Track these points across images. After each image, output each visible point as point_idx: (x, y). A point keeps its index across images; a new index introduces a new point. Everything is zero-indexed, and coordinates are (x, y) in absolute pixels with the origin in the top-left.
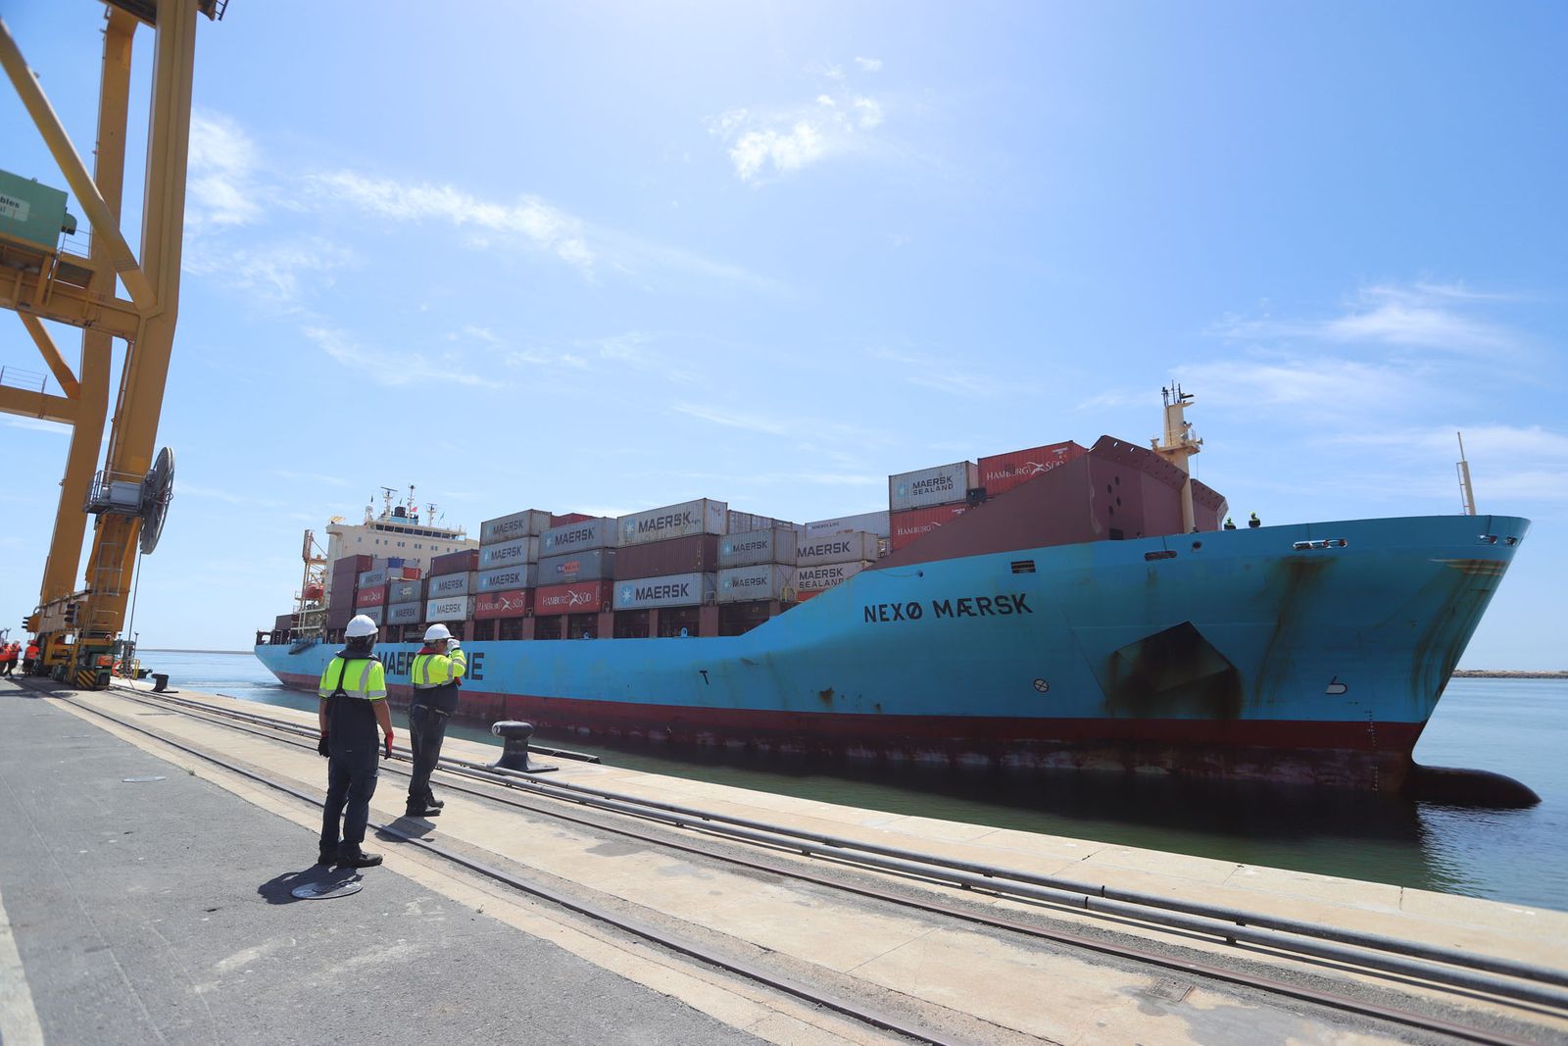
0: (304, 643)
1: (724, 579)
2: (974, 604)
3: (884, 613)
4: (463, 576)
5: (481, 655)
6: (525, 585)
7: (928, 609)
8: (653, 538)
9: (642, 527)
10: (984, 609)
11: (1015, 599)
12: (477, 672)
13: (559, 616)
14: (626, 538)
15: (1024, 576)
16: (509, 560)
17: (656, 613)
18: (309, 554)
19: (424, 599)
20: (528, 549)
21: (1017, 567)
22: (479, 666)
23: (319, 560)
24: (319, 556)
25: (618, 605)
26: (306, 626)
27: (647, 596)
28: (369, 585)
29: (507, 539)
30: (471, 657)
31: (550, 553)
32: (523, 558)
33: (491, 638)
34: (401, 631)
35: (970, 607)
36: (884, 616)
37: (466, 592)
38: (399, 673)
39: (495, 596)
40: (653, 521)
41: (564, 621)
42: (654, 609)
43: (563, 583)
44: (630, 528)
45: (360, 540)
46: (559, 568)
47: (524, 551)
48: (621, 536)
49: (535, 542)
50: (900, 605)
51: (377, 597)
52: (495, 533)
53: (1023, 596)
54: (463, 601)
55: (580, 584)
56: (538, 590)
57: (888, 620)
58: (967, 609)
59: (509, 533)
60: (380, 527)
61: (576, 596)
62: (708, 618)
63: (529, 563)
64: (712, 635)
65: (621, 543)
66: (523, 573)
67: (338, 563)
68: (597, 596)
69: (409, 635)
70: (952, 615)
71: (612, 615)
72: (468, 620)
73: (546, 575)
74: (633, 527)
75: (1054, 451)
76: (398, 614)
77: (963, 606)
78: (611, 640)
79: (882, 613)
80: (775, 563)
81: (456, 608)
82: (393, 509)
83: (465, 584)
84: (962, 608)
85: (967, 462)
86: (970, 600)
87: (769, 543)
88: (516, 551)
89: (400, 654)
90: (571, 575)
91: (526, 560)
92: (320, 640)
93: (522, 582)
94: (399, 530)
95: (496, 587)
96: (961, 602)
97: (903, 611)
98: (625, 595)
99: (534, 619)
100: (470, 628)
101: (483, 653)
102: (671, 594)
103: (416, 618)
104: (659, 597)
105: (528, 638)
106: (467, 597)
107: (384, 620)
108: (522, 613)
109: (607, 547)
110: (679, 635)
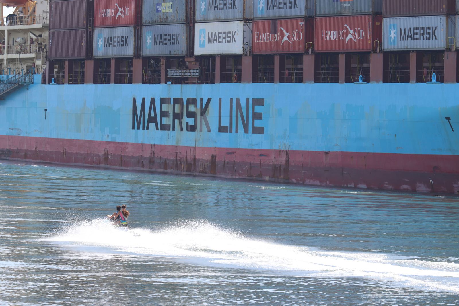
0: (10, 83)
5: (261, 102)
6: (303, 13)
12: (258, 123)
17: (415, 55)
19: (190, 21)
22: (258, 116)
25: (386, 45)
27: (409, 36)
30: (251, 102)
33: (271, 80)
34: (163, 67)
37: (241, 16)
38: (164, 128)
39: (273, 24)
41: (342, 61)
42: (413, 51)
43: (340, 15)
54: (236, 28)
55: (354, 18)
56: (317, 20)
62: (450, 63)
64: (452, 82)
69: (176, 72)
71: (382, 57)
72: (245, 54)
73: (324, 3)
76: (157, 40)
78: (381, 85)
81: (229, 37)
83: (239, 4)
89: (163, 101)
90: (346, 5)
92: (38, 78)
93: (302, 8)
95: (275, 12)
98: (392, 34)
99: (314, 57)
100: (247, 64)
101: (263, 100)
102: (425, 36)
103: (179, 49)
104: (417, 39)
105: (309, 80)
106: (242, 23)
107: (138, 47)
108: (300, 49)
110: (431, 81)
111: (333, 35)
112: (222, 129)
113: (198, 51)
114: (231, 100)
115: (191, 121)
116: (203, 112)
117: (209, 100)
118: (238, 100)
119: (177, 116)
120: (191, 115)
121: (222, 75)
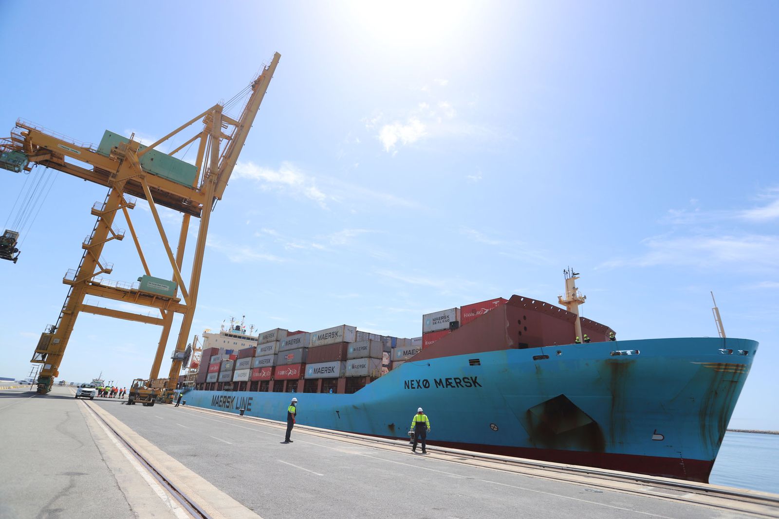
0: (187, 389)
1: (349, 363)
2: (452, 381)
3: (413, 385)
4: (249, 359)
6: (272, 365)
7: (432, 383)
8: (323, 344)
9: (319, 338)
10: (458, 384)
11: (472, 379)
13: (284, 380)
14: (312, 343)
15: (476, 367)
16: (267, 352)
17: (321, 380)
18: (195, 347)
19: (234, 370)
20: (275, 347)
21: (473, 362)
22: (250, 404)
23: (199, 350)
24: (200, 348)
26: (189, 380)
27: (318, 372)
28: (214, 362)
29: (268, 342)
31: (283, 349)
32: (272, 351)
33: (257, 391)
34: (223, 385)
35: (452, 383)
36: (413, 386)
37: (249, 367)
39: (260, 369)
41: (285, 383)
42: (320, 379)
43: (287, 364)
44: (314, 338)
45: (216, 340)
46: (286, 357)
47: (273, 348)
48: (311, 342)
49: (278, 343)
50: (420, 380)
51: (216, 368)
52: (263, 339)
53: (476, 377)
54: (248, 371)
55: (293, 365)
56: (277, 367)
57: (414, 388)
58: (450, 384)
59: (268, 339)
60: (226, 335)
61: (291, 371)
62: (342, 384)
63: (275, 354)
64: (342, 393)
65: (310, 346)
66: (272, 358)
67: (204, 350)
68: (299, 371)
69: (226, 387)
70: (444, 387)
71: (304, 381)
72: (249, 381)
73: (281, 361)
74: (316, 338)
75: (493, 303)
76: (224, 377)
77: (448, 382)
78: (302, 393)
79: (412, 384)
80: (370, 357)
82: (235, 327)
83: (250, 363)
84: (448, 383)
85: (456, 308)
86: (451, 379)
87: (368, 348)
88: (270, 348)
89: (221, 397)
90: (290, 361)
91: (273, 352)
93: (271, 364)
94: (235, 336)
95: (261, 365)
96: (447, 380)
97: (421, 384)
98: (310, 372)
99: (274, 382)
100: (249, 385)
101: (252, 398)
102: (328, 371)
103: (228, 379)
104: (323, 373)
105: (271, 391)
106: (249, 370)
107: (218, 379)
109: (305, 347)
110: (329, 392)
111: (283, 373)
113: (234, 380)
114: (242, 397)
115: (228, 404)
116: (232, 402)
117: (235, 397)
118: (244, 398)
119: (224, 402)
120: (228, 402)
121: (240, 388)
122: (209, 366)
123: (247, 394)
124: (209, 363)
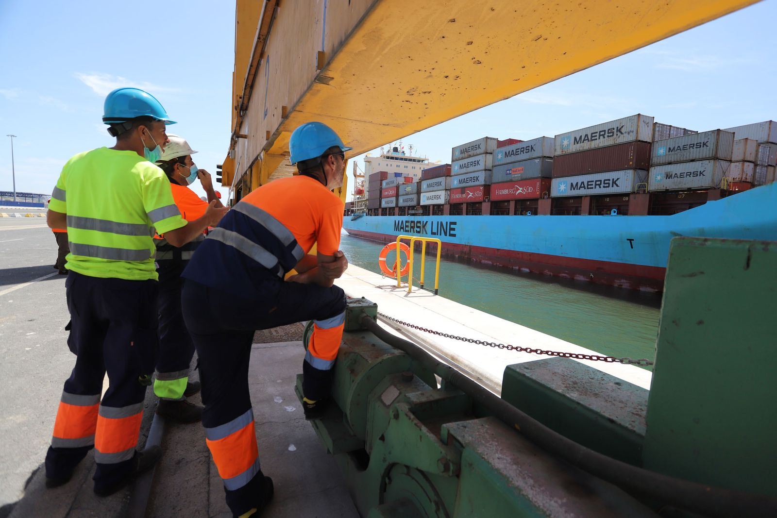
0: (357, 216)
4: (442, 179)
5: (455, 223)
6: (483, 183)
8: (584, 148)
12: (452, 232)
13: (508, 201)
14: (562, 149)
17: (588, 199)
18: (356, 173)
19: (419, 193)
20: (486, 161)
22: (454, 229)
23: (360, 176)
24: (360, 174)
25: (554, 193)
27: (580, 188)
28: (388, 186)
29: (470, 156)
30: (449, 223)
31: (501, 163)
32: (481, 167)
33: (461, 214)
34: (406, 210)
37: (444, 188)
39: (463, 190)
40: (586, 135)
41: (512, 204)
43: (511, 181)
44: (566, 142)
45: (379, 164)
46: (508, 172)
47: (482, 163)
48: (557, 148)
49: (490, 157)
51: (392, 192)
52: (462, 153)
54: (442, 194)
55: (524, 181)
56: (493, 186)
59: (471, 153)
60: (388, 157)
61: (521, 189)
62: (638, 202)
63: (486, 170)
65: (558, 154)
66: (482, 176)
67: (371, 176)
68: (538, 188)
69: (411, 212)
71: (550, 200)
72: (445, 204)
73: (499, 176)
74: (569, 141)
76: (404, 201)
78: (549, 217)
80: (715, 159)
81: (438, 197)
83: (443, 184)
88: (476, 163)
89: (407, 222)
90: (517, 176)
91: (483, 168)
92: (365, 214)
93: (482, 181)
95: (464, 185)
98: (561, 187)
99: (489, 204)
100: (447, 208)
101: (456, 223)
102: (602, 185)
103: (414, 203)
104: (592, 188)
105: (486, 214)
106: (445, 191)
107: (397, 204)
108: (481, 199)
109: (545, 157)
110: (610, 214)
111: (505, 192)
112: (433, 233)
113: (422, 203)
114: (438, 222)
116: (424, 227)
117: (427, 222)
118: (441, 223)
119: (412, 227)
120: (418, 227)
121: (433, 212)
122: (381, 192)
123: (446, 219)
124: (381, 188)
